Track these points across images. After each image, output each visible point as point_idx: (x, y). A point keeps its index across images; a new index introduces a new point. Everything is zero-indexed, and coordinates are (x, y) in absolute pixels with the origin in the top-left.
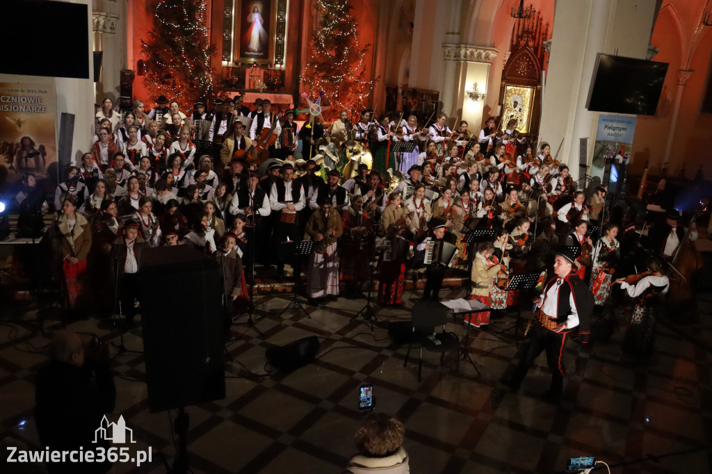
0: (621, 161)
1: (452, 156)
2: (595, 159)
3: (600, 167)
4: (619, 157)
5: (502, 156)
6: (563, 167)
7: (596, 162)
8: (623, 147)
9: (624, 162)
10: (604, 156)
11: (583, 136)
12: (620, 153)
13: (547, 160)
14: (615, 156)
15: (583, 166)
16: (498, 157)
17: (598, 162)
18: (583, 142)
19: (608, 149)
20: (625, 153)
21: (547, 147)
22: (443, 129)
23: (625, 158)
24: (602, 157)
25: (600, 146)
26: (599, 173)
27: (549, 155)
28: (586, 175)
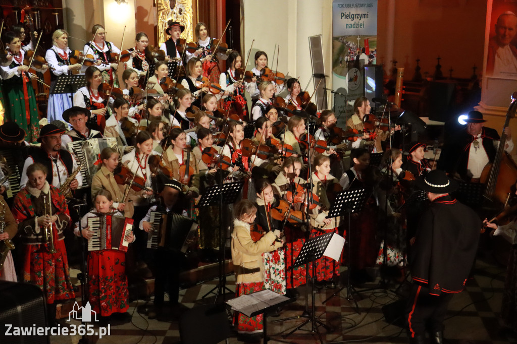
0: (367, 62)
1: (130, 87)
2: (336, 63)
3: (342, 74)
4: (364, 57)
5: (199, 79)
6: (290, 83)
7: (337, 68)
8: (367, 42)
9: (370, 63)
10: (346, 58)
11: (314, 33)
12: (363, 51)
13: (266, 76)
14: (358, 57)
15: (319, 76)
16: (193, 80)
17: (338, 68)
18: (315, 42)
19: (349, 48)
20: (370, 50)
21: (262, 57)
22: (106, 49)
23: (371, 57)
24: (343, 59)
25: (339, 44)
26: (343, 83)
27: (266, 67)
28: (325, 89)
